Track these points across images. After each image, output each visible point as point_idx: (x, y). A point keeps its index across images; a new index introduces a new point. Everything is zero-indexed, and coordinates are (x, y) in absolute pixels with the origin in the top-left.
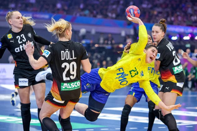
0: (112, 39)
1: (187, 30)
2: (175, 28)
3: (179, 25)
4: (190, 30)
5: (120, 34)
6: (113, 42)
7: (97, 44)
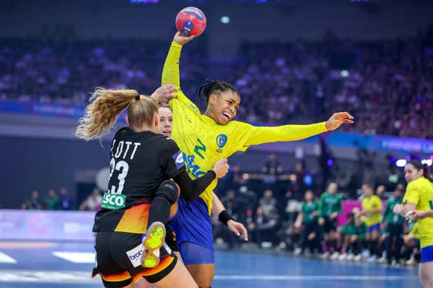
0: (278, 164)
1: (427, 147)
2: (404, 142)
3: (412, 136)
5: (293, 154)
6: (280, 169)
7: (248, 173)
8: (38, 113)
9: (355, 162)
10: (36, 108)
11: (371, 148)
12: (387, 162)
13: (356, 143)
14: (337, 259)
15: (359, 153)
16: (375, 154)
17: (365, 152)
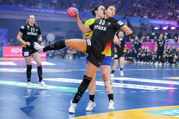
1: (165, 23)
4: (168, 23)
8: (25, 11)
9: (140, 28)
10: (24, 9)
11: (145, 23)
12: (151, 28)
13: (140, 21)
14: (140, 63)
15: (141, 25)
16: (147, 25)
17: (143, 24)
